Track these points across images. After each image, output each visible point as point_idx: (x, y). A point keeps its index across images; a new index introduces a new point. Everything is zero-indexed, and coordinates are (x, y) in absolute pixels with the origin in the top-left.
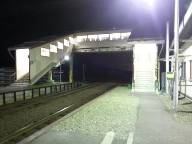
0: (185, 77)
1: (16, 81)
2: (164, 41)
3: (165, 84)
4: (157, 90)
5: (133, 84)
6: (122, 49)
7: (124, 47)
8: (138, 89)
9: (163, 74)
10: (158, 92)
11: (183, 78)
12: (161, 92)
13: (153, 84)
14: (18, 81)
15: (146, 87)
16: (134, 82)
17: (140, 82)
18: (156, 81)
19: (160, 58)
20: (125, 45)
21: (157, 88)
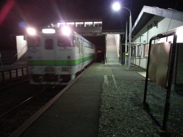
0: (135, 55)
1: (18, 60)
2: (124, 33)
3: (125, 60)
4: (120, 63)
5: (105, 60)
6: (94, 34)
7: (96, 33)
8: (108, 63)
9: (123, 53)
10: (120, 65)
11: (134, 56)
12: (122, 64)
13: (118, 60)
14: (19, 60)
15: (114, 61)
16: (106, 59)
17: (109, 59)
18: (120, 58)
19: (122, 43)
20: (96, 31)
21: (120, 62)
